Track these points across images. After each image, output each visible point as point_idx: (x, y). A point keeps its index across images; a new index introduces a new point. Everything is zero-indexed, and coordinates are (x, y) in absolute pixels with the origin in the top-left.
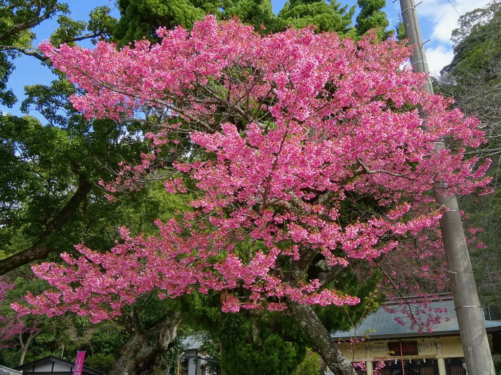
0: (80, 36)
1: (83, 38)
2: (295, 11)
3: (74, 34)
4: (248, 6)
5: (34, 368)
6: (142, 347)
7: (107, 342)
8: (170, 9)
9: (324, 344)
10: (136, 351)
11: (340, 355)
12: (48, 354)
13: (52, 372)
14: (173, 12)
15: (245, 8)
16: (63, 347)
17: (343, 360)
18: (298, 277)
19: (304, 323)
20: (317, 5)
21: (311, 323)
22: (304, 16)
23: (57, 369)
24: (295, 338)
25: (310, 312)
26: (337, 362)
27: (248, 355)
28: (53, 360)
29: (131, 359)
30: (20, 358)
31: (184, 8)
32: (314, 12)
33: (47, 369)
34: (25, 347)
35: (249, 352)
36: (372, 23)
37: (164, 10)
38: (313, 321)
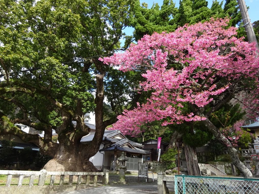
0: (132, 40)
1: (133, 41)
2: (192, 14)
3: (131, 40)
4: (179, 16)
5: (146, 143)
6: (178, 135)
7: (169, 134)
8: (147, 29)
9: (214, 132)
10: (177, 136)
11: (222, 135)
12: (152, 138)
13: (152, 144)
14: (148, 30)
15: (177, 17)
16: (155, 136)
17: (223, 137)
18: (201, 110)
19: (206, 125)
20: (201, 9)
21: (209, 125)
22: (196, 15)
23: (153, 143)
24: (207, 130)
25: (208, 121)
26: (220, 138)
27: (190, 137)
28: (151, 140)
29: (175, 138)
30: (143, 140)
31: (151, 27)
32: (200, 12)
33: (150, 143)
34: (143, 137)
35: (190, 136)
36: (229, 6)
37: (145, 30)
38: (210, 124)
